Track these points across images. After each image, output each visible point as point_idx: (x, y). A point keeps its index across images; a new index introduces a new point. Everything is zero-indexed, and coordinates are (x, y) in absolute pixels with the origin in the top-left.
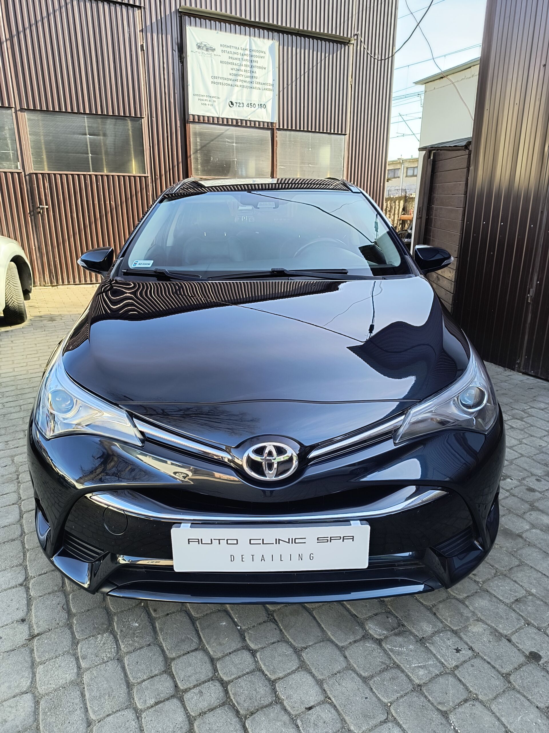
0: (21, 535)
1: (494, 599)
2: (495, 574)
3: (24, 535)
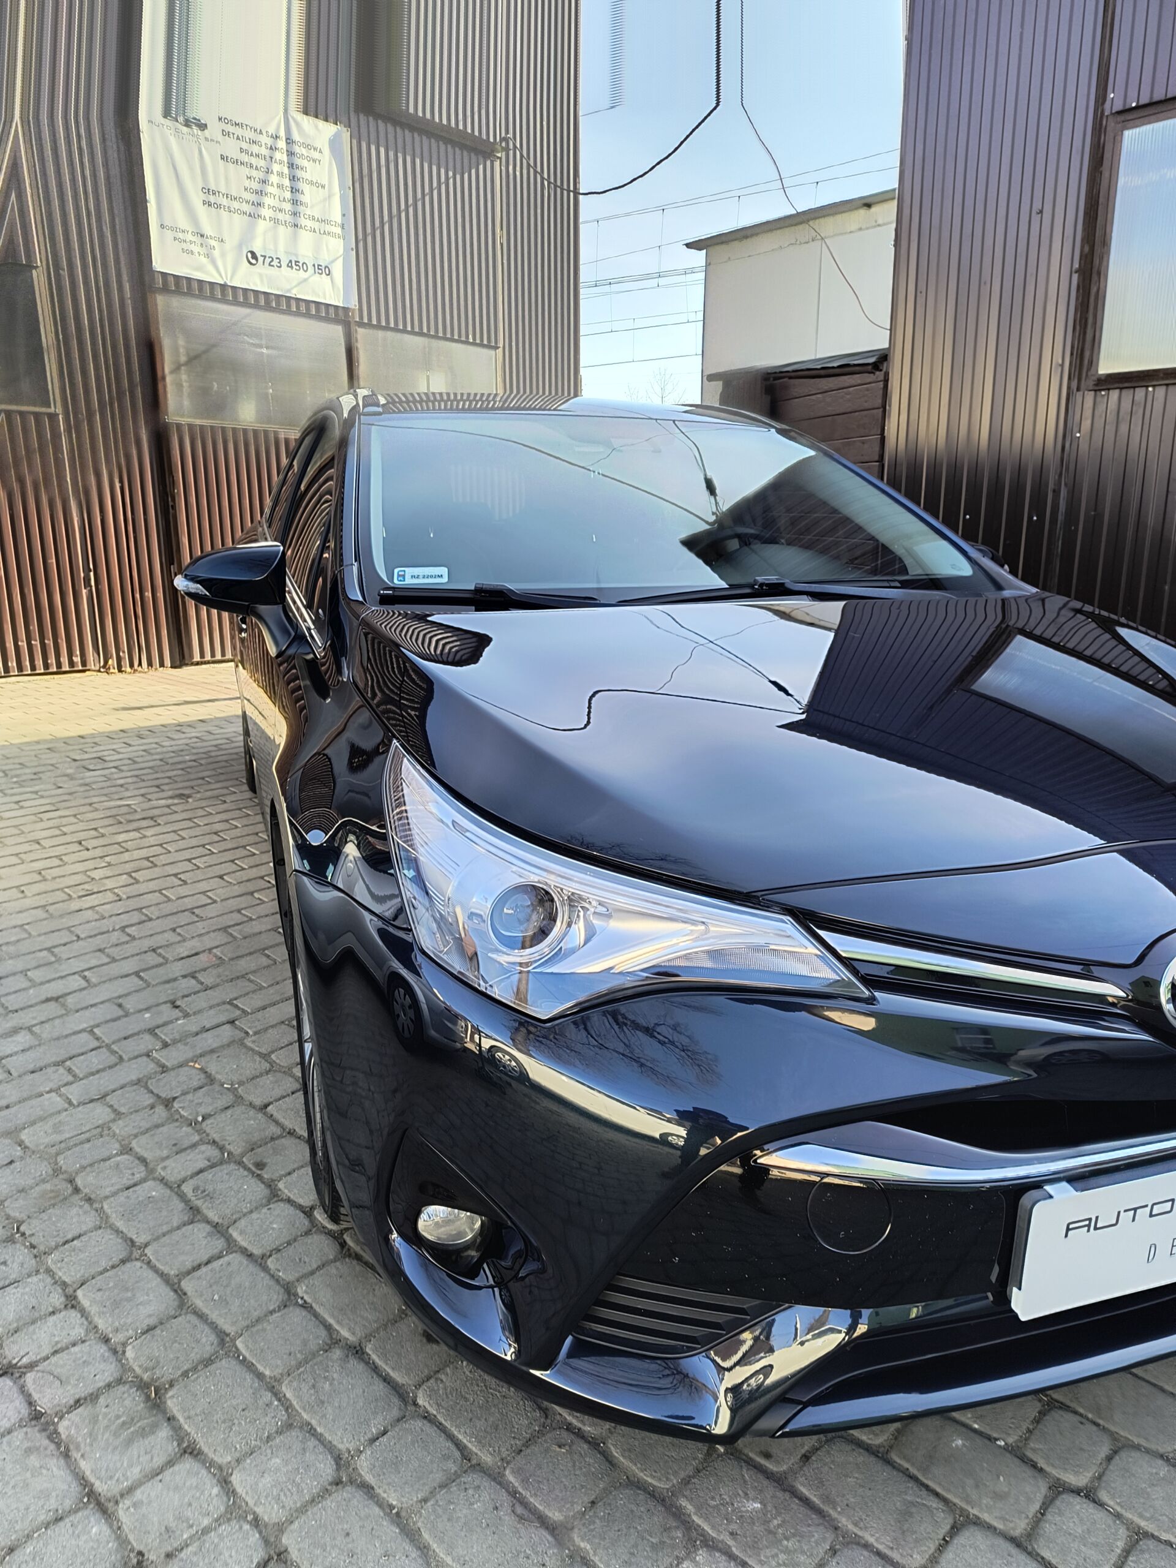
0: (222, 1343)
3: (228, 1339)
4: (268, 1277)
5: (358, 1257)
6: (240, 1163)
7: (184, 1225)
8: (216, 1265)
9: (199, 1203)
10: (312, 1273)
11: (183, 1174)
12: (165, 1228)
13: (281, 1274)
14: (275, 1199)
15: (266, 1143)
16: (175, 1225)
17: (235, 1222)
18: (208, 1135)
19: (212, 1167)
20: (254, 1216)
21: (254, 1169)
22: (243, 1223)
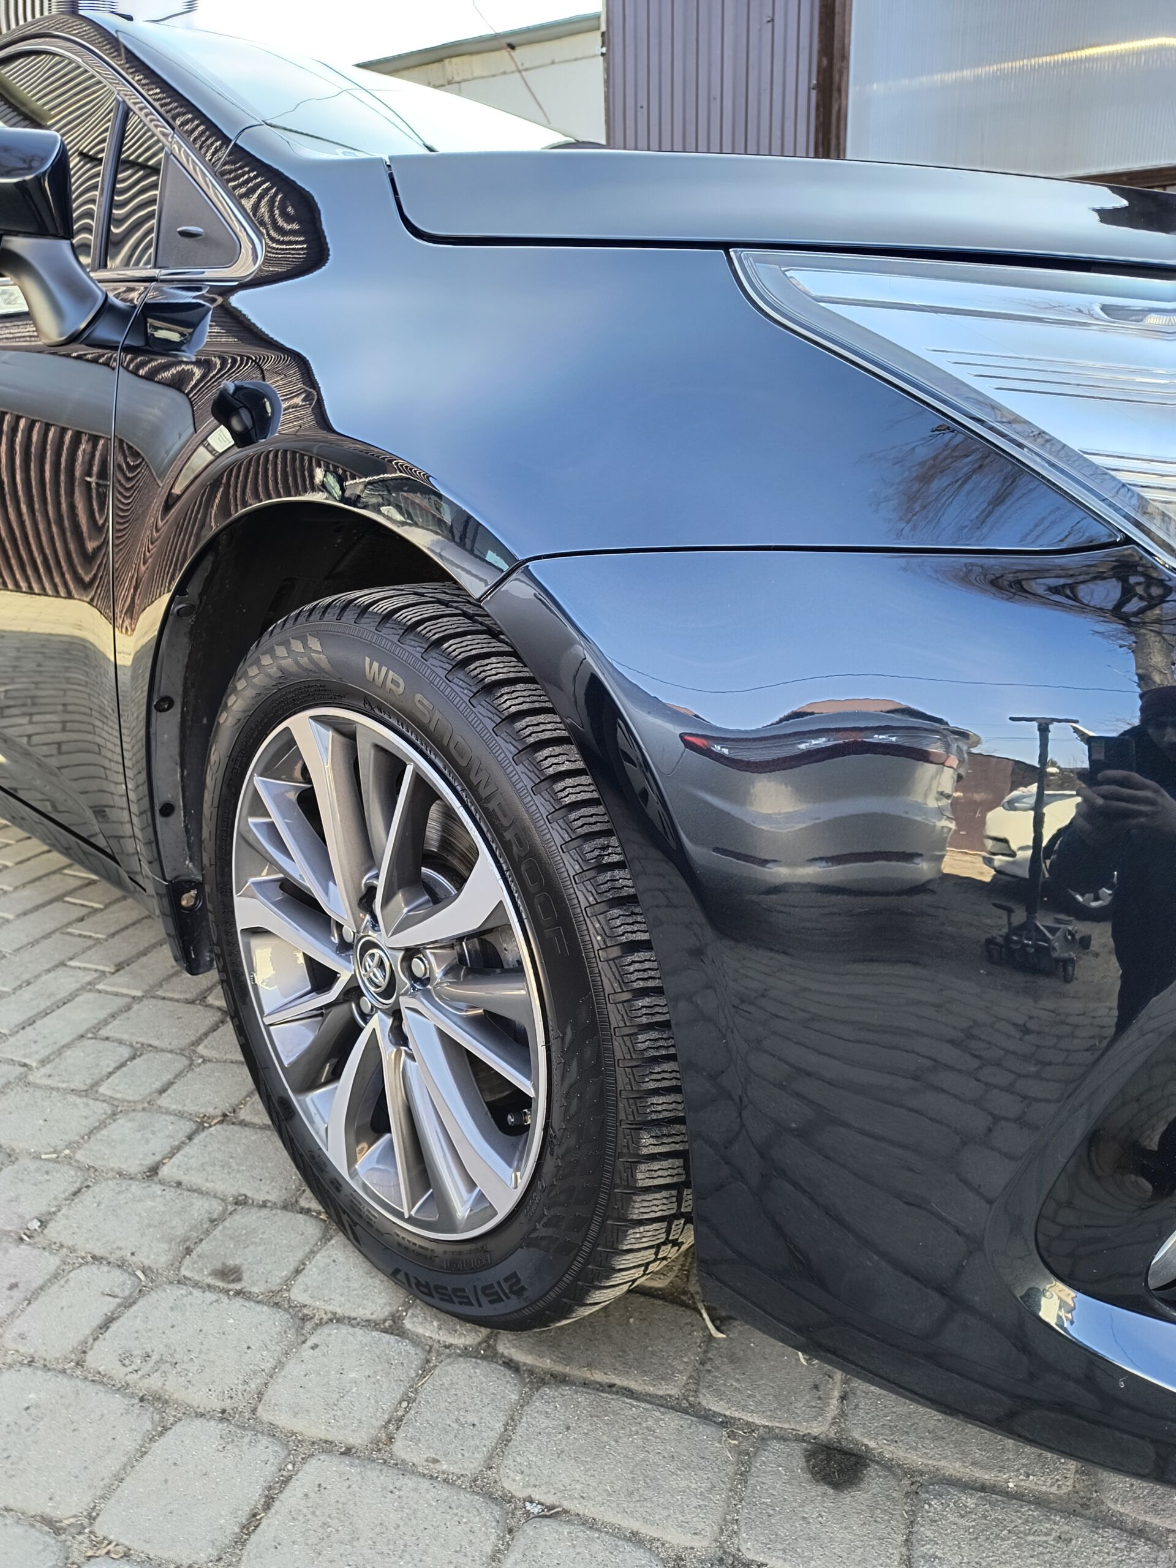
4: (425, 1484)
5: (561, 1380)
6: (182, 1281)
7: (152, 1440)
8: (289, 1499)
9: (154, 1383)
10: (505, 1440)
11: (73, 1339)
12: (113, 1463)
13: (445, 1467)
14: (309, 1326)
15: (207, 1232)
16: (131, 1446)
17: (260, 1395)
18: (72, 1250)
19: (128, 1303)
20: (293, 1368)
21: (221, 1284)
22: (279, 1392)
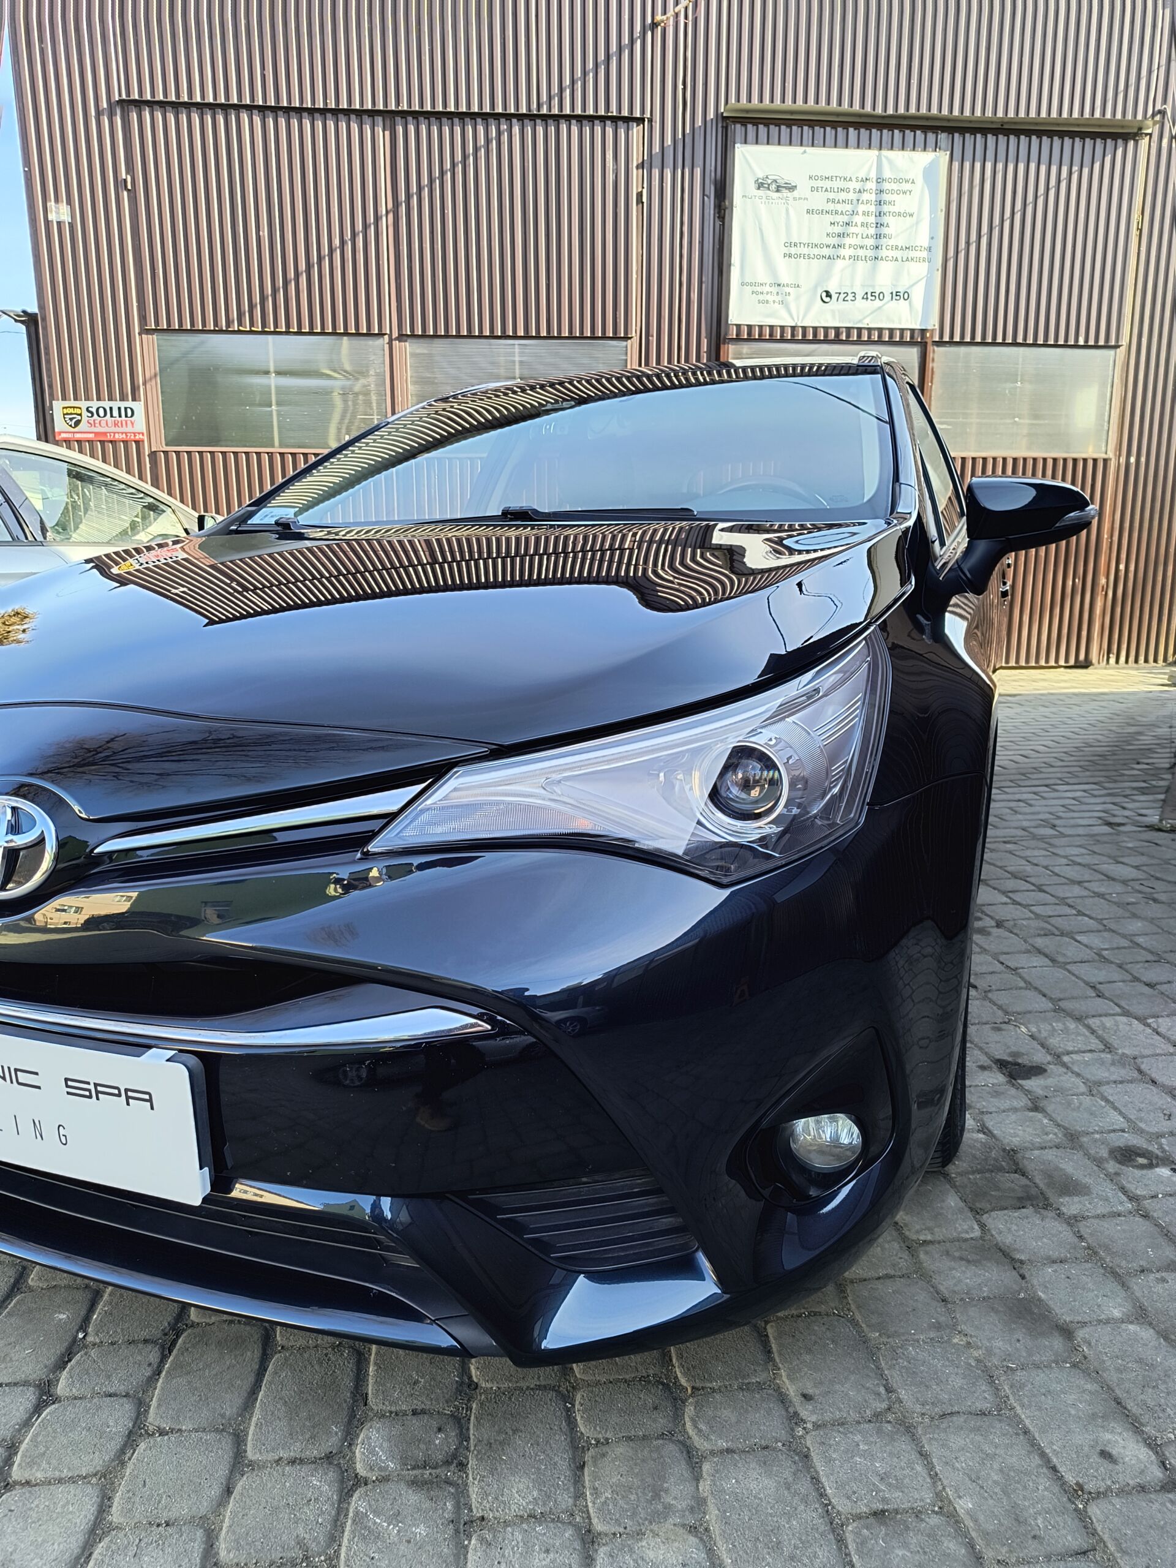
1: (804, 1486)
2: (877, 1416)
